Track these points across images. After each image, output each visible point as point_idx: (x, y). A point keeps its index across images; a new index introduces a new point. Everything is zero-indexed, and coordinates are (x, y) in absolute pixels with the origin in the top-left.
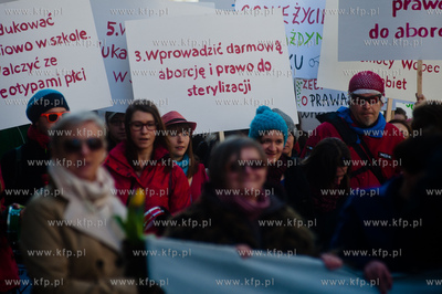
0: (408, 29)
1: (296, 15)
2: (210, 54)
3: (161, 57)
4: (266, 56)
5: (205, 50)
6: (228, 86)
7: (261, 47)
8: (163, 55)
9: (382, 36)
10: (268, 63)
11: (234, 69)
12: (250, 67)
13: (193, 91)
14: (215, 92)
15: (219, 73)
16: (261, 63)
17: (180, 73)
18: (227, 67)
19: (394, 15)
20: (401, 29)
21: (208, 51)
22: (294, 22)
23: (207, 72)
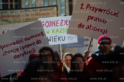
0: (91, 27)
1: (62, 23)
2: (19, 43)
3: (2, 48)
4: (38, 38)
5: (17, 42)
6: (27, 52)
7: (36, 36)
8: (3, 47)
9: (82, 27)
10: (40, 40)
11: (28, 46)
12: (34, 44)
13: (15, 57)
14: (23, 55)
15: (23, 48)
16: (37, 41)
17: (10, 52)
18: (26, 46)
19: (88, 21)
20: (88, 26)
21: (18, 42)
22: (61, 25)
23: (19, 49)
